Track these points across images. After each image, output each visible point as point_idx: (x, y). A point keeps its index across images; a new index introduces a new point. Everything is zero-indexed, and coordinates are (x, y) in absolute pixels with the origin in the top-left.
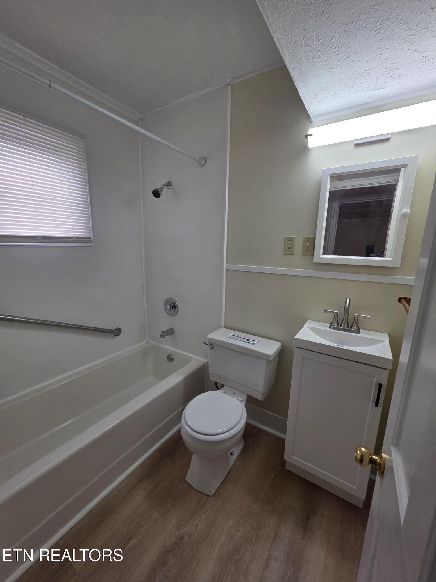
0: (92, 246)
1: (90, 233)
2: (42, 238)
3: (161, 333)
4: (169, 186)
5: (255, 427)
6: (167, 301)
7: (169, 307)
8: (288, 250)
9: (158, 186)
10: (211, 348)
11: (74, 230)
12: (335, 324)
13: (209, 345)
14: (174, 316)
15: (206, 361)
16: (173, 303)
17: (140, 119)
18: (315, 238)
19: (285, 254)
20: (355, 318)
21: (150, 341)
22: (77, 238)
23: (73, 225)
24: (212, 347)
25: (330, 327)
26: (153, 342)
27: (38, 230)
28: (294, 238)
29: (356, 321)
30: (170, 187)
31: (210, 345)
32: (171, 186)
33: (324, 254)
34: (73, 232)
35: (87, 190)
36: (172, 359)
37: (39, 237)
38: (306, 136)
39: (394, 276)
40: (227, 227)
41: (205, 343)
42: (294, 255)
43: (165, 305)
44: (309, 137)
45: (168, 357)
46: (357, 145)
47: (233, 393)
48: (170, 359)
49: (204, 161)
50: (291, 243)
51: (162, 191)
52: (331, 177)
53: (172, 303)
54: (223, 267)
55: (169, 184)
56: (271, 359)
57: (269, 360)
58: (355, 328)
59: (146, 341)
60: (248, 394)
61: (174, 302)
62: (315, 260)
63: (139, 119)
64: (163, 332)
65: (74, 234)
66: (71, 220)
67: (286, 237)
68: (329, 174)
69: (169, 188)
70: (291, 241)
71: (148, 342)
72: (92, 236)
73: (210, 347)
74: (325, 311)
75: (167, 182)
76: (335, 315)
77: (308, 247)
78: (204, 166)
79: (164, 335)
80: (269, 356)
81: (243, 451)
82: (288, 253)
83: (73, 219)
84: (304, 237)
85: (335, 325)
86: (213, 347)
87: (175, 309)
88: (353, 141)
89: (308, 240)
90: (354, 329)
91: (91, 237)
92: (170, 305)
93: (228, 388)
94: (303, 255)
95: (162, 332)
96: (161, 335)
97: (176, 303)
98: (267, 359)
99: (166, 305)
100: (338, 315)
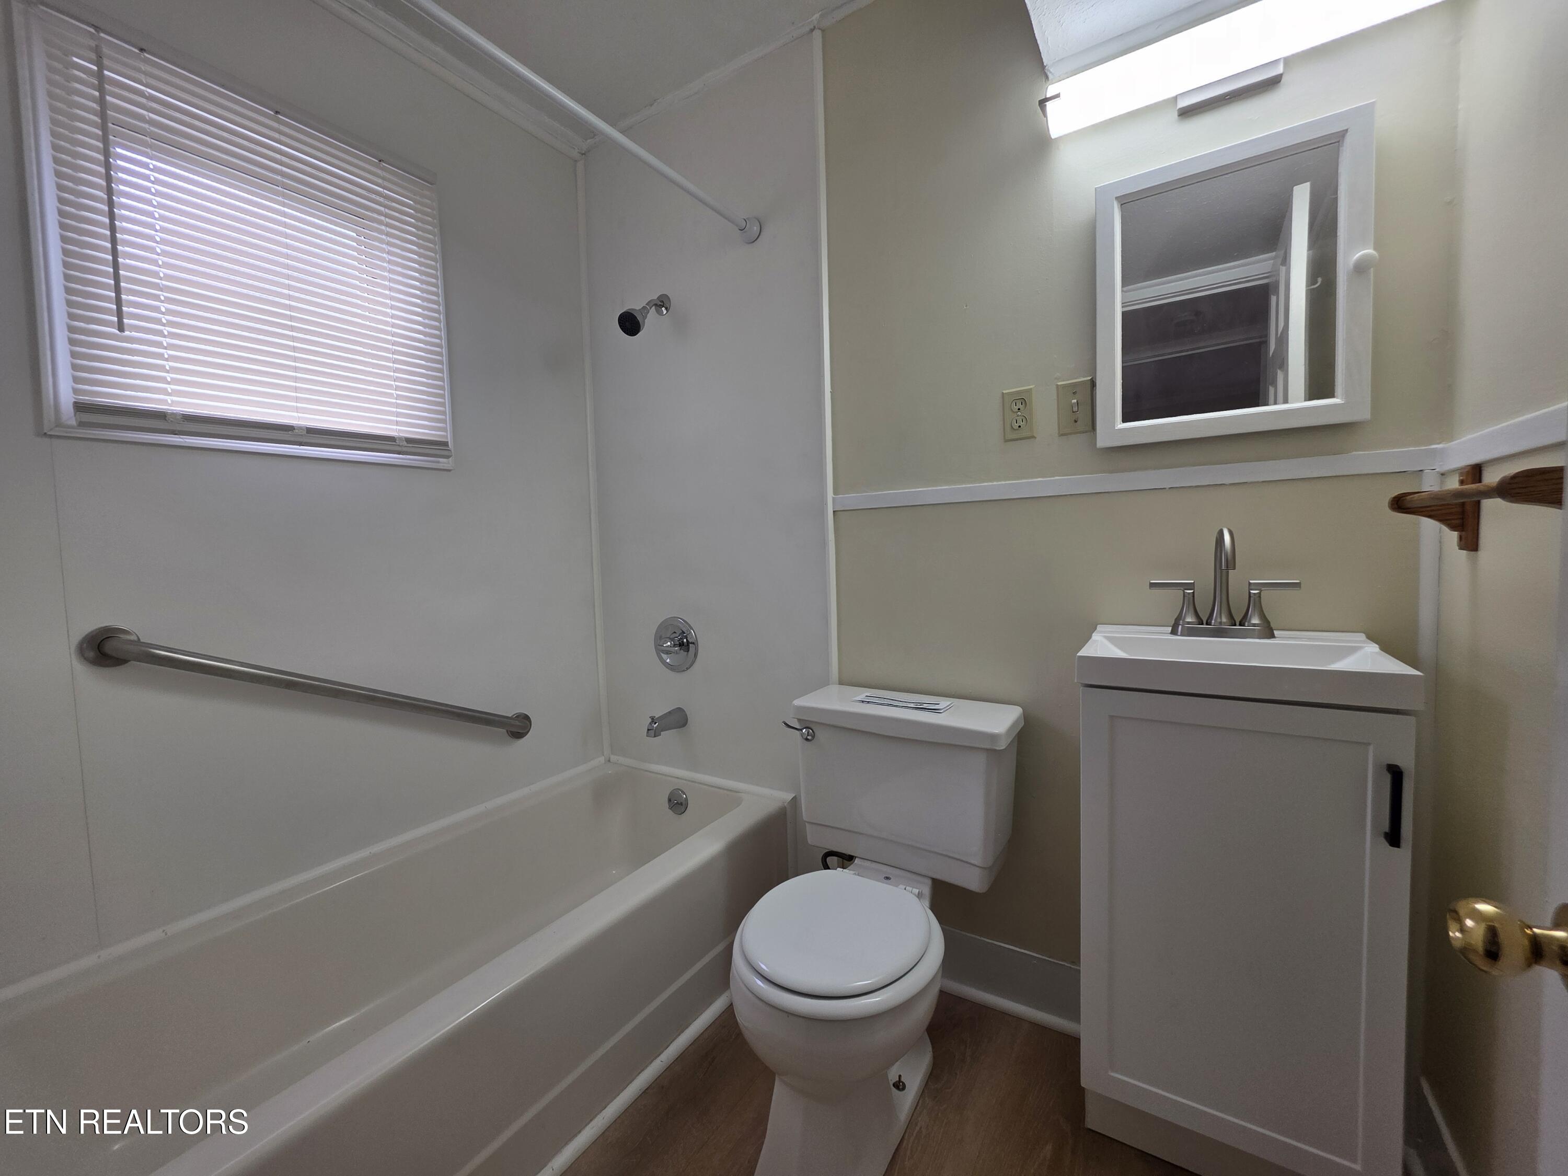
0: (450, 471)
1: (444, 430)
2: (307, 433)
3: (650, 720)
4: (663, 309)
5: (960, 1000)
6: (664, 626)
7: (669, 643)
8: (1016, 426)
9: (635, 304)
10: (807, 739)
11: (399, 419)
12: (1189, 619)
13: (801, 730)
14: (684, 671)
15: (789, 796)
16: (684, 633)
17: (582, 154)
18: (1093, 384)
19: (1006, 441)
20: (1250, 593)
21: (614, 758)
22: (409, 440)
23: (398, 406)
24: (809, 739)
25: (1174, 632)
26: (621, 760)
27: (297, 410)
28: (1029, 391)
29: (1257, 599)
30: (665, 312)
31: (804, 730)
32: (666, 309)
33: (1124, 420)
34: (397, 423)
35: (442, 348)
36: (681, 804)
37: (300, 428)
38: (1043, 103)
39: (1354, 453)
40: (830, 390)
41: (786, 724)
42: (1033, 437)
43: (659, 639)
44: (1049, 105)
45: (670, 800)
46: (1187, 113)
47: (887, 878)
48: (677, 803)
49: (756, 229)
50: (1021, 407)
51: (645, 317)
52: (1122, 205)
53: (679, 632)
54: (826, 504)
55: (662, 303)
56: (1002, 745)
57: (995, 750)
58: (1255, 620)
59: (602, 759)
60: (935, 876)
61: (684, 630)
62: (1103, 440)
63: (580, 153)
64: (653, 720)
65: (399, 430)
66: (394, 392)
67: (1004, 392)
68: (1117, 198)
69: (661, 314)
70: (1023, 400)
71: (609, 761)
72: (449, 440)
73: (802, 735)
74: (1152, 585)
75: (658, 298)
76: (1184, 592)
77: (1075, 409)
78: (754, 242)
79: (657, 727)
80: (993, 737)
81: (933, 1076)
82: (1015, 436)
83: (397, 388)
84: (1059, 383)
85: (1189, 623)
86: (813, 737)
87: (688, 651)
88: (1175, 99)
89: (1073, 389)
90: (1254, 625)
91: (448, 442)
92: (672, 640)
93: (868, 864)
94: (1061, 435)
95: (650, 717)
96: (648, 730)
97: (690, 632)
98: (988, 747)
99: (661, 638)
100: (1193, 589)
